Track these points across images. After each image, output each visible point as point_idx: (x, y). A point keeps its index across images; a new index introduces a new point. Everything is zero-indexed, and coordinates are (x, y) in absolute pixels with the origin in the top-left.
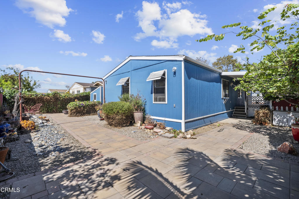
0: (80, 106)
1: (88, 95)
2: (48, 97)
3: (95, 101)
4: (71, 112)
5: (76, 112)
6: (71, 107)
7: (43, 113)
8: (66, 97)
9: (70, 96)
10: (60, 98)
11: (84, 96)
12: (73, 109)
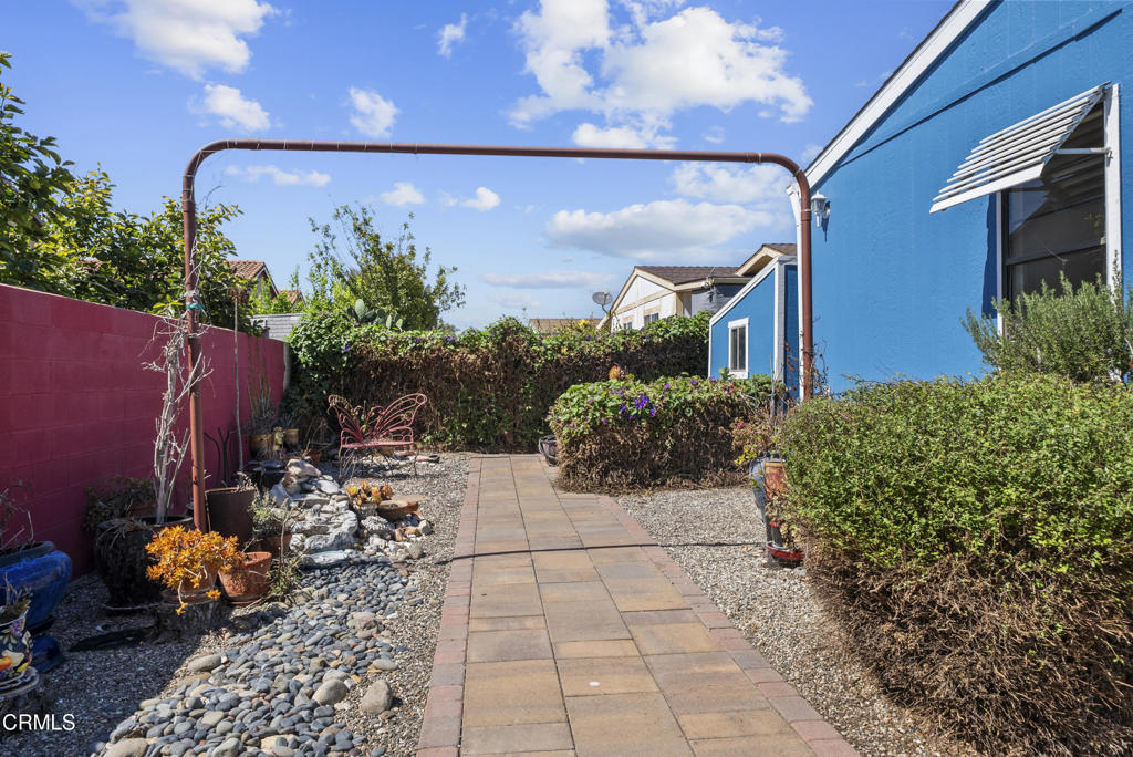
0: (626, 414)
1: (694, 337)
2: (472, 352)
3: (741, 375)
4: (570, 454)
5: (601, 456)
6: (568, 422)
7: (452, 449)
8: (564, 350)
9: (588, 346)
10: (533, 358)
11: (668, 341)
12: (582, 438)
